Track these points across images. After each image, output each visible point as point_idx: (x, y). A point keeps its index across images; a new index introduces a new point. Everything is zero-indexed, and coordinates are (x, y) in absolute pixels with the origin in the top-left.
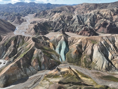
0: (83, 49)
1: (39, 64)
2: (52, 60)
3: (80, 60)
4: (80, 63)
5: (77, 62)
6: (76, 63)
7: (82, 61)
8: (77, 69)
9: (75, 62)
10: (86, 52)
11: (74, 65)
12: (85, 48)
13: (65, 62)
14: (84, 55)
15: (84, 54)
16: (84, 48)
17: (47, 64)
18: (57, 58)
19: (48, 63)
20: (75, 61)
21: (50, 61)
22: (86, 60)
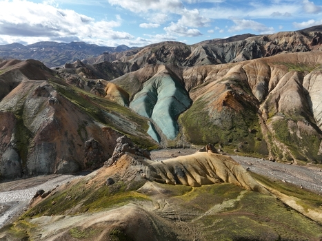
0: (257, 94)
1: (17, 141)
2: (103, 126)
3: (254, 132)
4: (257, 142)
5: (241, 139)
6: (239, 144)
7: (269, 137)
8: (253, 169)
9: (230, 141)
10: (273, 101)
11: (231, 152)
12: (265, 90)
13: (179, 143)
14: (267, 113)
15: (266, 107)
16: (258, 88)
17: (71, 143)
18: (133, 126)
19: (77, 141)
20: (229, 138)
21: (90, 132)
22: (286, 130)
